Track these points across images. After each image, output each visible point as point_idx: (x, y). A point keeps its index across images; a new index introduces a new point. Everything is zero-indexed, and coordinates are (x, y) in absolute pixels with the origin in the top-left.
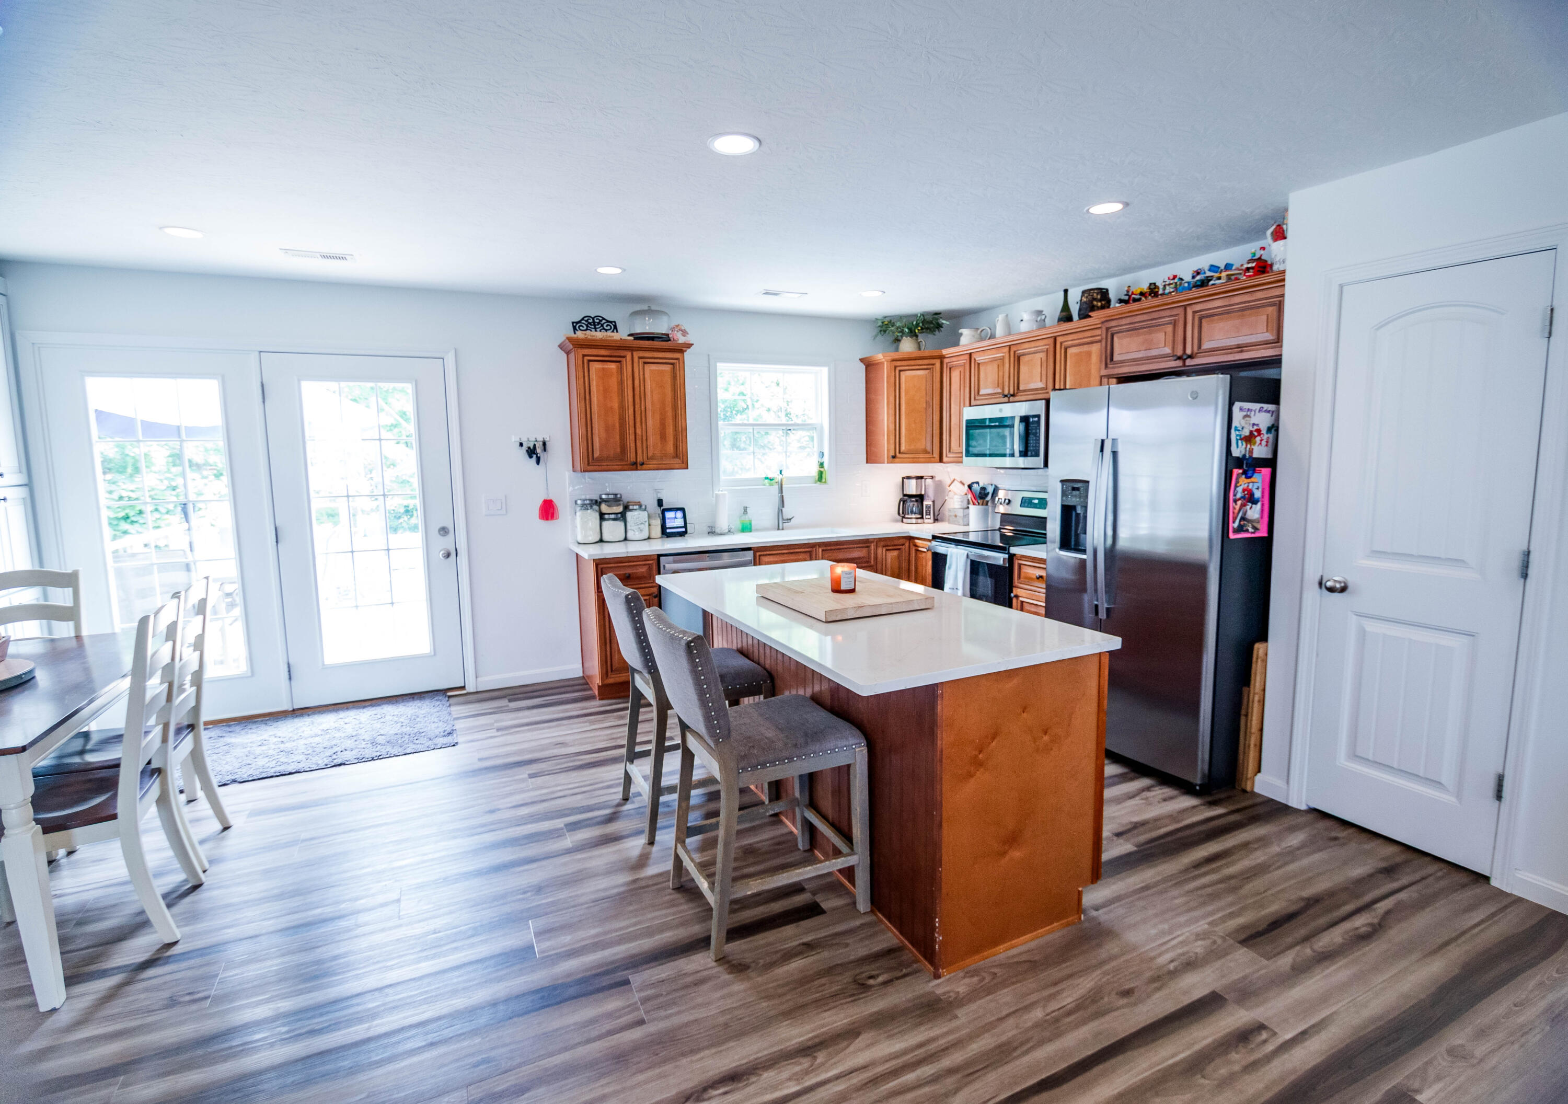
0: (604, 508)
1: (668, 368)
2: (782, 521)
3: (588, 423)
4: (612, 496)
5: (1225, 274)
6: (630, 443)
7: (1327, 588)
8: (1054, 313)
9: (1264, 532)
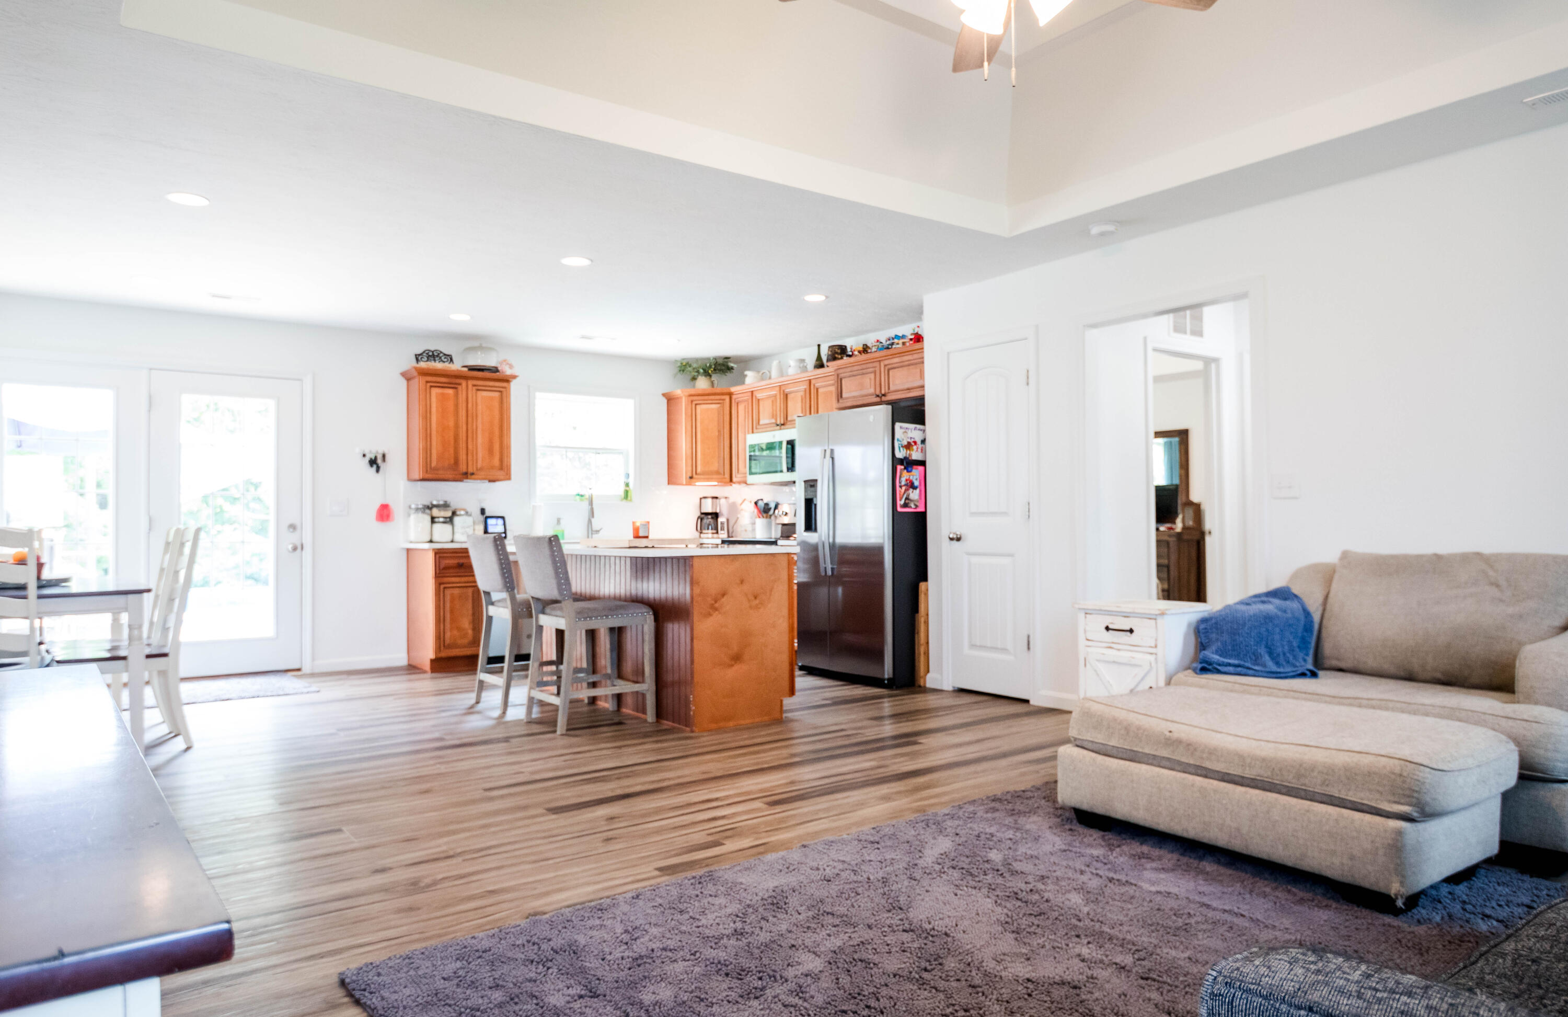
0: (435, 512)
1: (497, 394)
2: (591, 532)
3: (427, 436)
4: (441, 503)
5: (901, 341)
6: (462, 456)
7: (951, 539)
8: (811, 361)
9: (921, 509)
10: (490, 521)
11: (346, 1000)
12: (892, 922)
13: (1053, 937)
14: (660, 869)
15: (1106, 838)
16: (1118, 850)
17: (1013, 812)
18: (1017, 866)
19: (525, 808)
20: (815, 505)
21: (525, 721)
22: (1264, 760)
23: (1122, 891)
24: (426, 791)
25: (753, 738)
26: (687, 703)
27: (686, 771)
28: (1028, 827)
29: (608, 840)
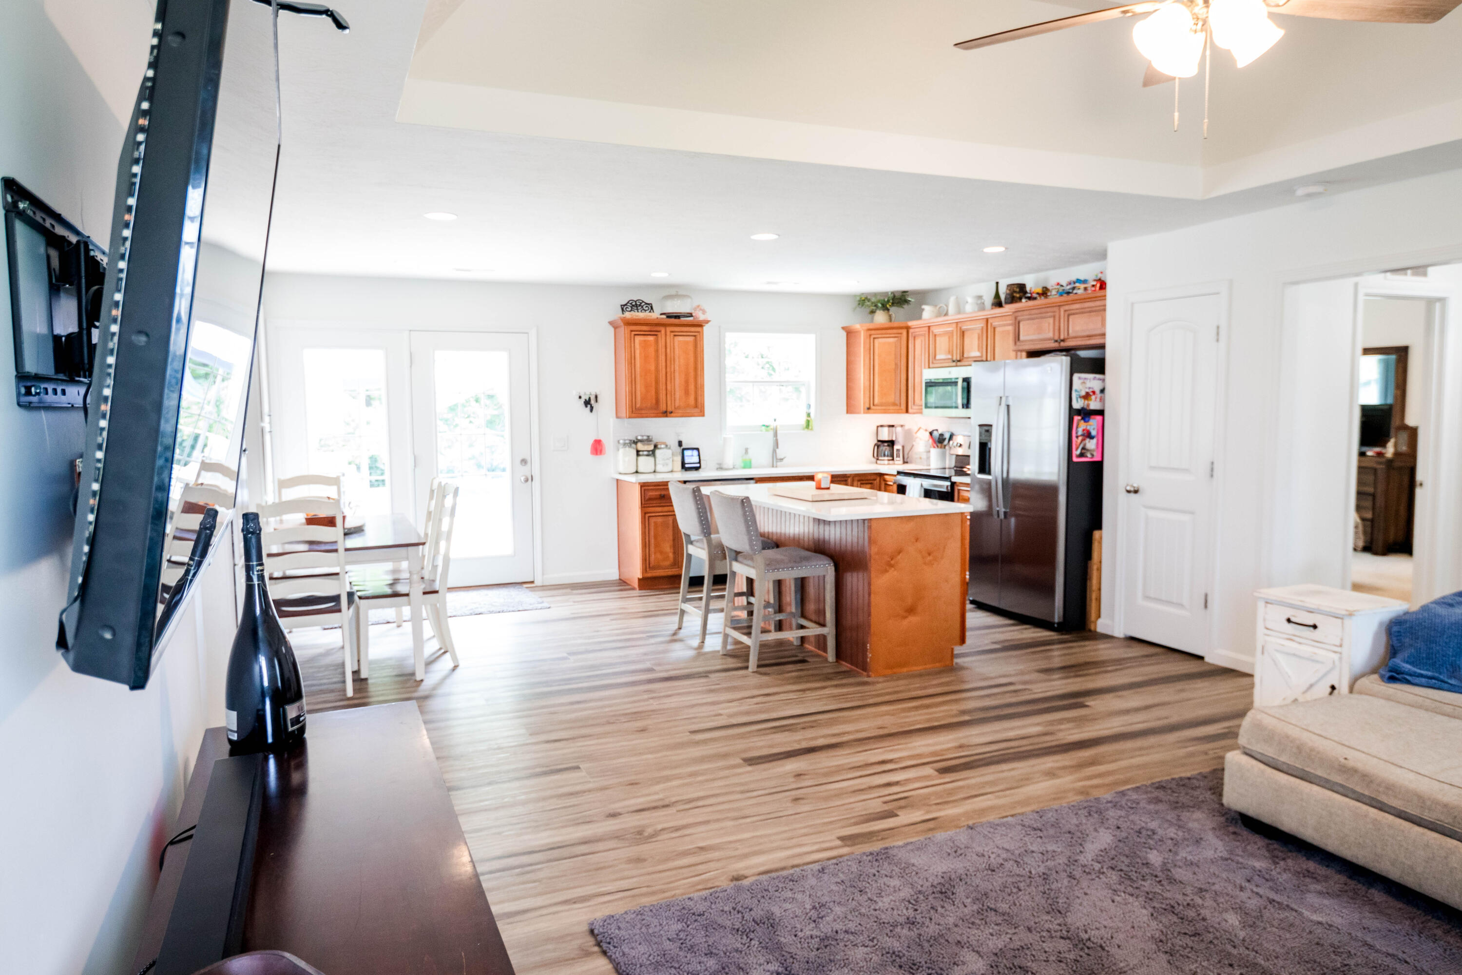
0: (640, 446)
1: (691, 339)
2: (776, 460)
3: (632, 381)
4: (645, 438)
5: (1082, 286)
6: (662, 396)
7: (1129, 492)
8: (989, 299)
9: (1097, 458)
10: (687, 453)
11: (596, 949)
12: (1051, 926)
13: (1205, 964)
14: (841, 838)
15: (1271, 847)
16: (1282, 863)
17: (1176, 805)
18: (1179, 873)
19: (725, 756)
20: (990, 449)
21: (721, 653)
22: (1446, 806)
23: (1282, 916)
24: (643, 730)
25: (925, 688)
26: (865, 651)
27: (863, 725)
28: (1190, 825)
29: (796, 799)
